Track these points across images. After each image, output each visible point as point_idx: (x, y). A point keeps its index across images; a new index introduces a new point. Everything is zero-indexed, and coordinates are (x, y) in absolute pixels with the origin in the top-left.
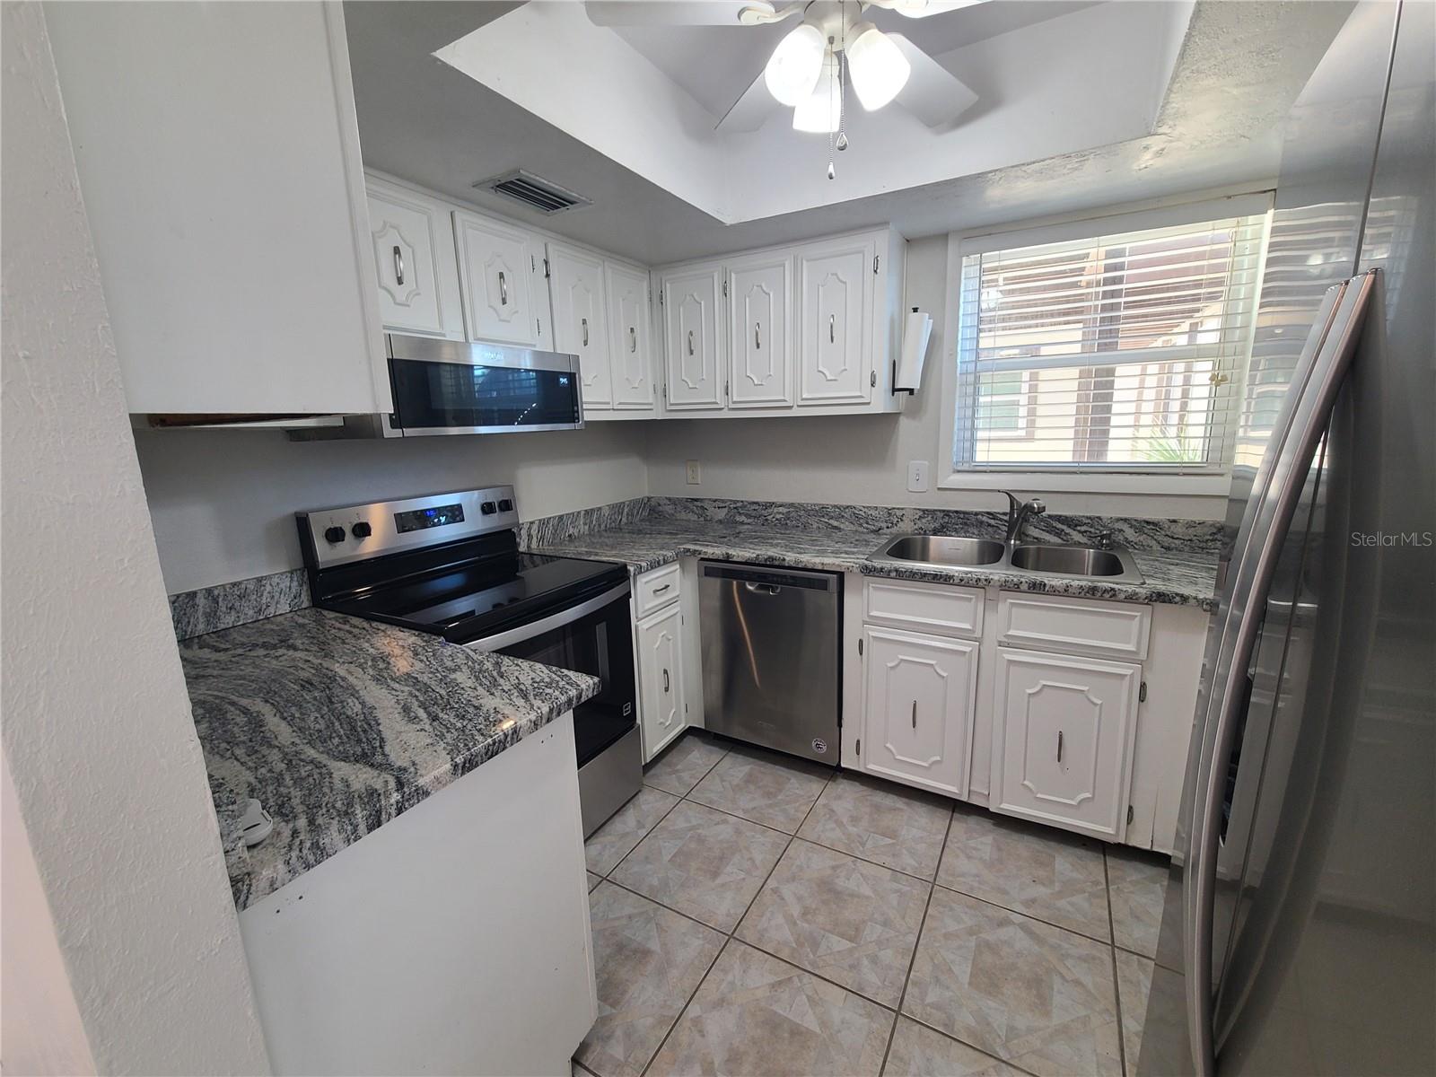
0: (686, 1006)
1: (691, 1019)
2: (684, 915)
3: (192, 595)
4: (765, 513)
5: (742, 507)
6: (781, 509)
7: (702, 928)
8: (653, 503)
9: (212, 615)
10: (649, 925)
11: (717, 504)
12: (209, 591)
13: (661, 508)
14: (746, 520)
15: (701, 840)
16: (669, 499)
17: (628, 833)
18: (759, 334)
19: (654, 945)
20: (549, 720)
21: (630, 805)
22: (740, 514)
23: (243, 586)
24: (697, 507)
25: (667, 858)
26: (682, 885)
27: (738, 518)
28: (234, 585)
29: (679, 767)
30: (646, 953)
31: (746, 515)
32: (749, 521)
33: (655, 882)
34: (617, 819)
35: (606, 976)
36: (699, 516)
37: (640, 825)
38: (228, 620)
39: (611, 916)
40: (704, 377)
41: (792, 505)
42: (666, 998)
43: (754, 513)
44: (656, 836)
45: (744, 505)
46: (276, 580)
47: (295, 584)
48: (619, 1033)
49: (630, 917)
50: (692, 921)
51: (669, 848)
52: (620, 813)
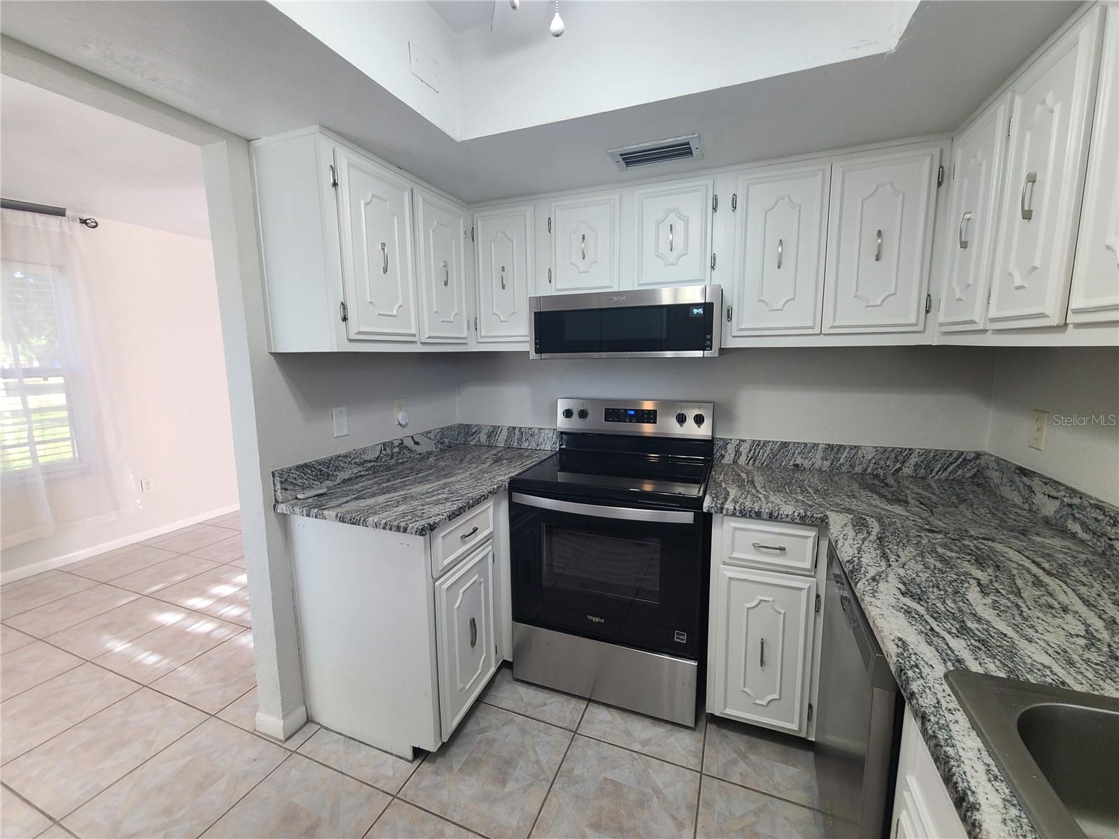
0: (454, 823)
1: (443, 830)
2: (543, 805)
3: (514, 428)
5: (1080, 507)
7: (529, 825)
8: (982, 462)
9: (520, 440)
10: (530, 778)
11: (1049, 488)
12: (520, 428)
15: (642, 803)
17: (632, 735)
19: (511, 786)
21: (669, 727)
22: (1075, 519)
23: (533, 430)
24: (1025, 485)
25: (609, 775)
26: (577, 796)
27: (1070, 525)
28: (530, 428)
29: (753, 757)
30: (504, 782)
32: (1085, 536)
33: (577, 772)
34: (648, 722)
35: (484, 759)
36: (1026, 500)
37: (645, 743)
38: (525, 445)
39: (537, 748)
42: (463, 806)
44: (635, 759)
46: (546, 431)
47: (555, 436)
48: (439, 779)
49: (538, 762)
50: (537, 814)
51: (624, 773)
52: (656, 722)
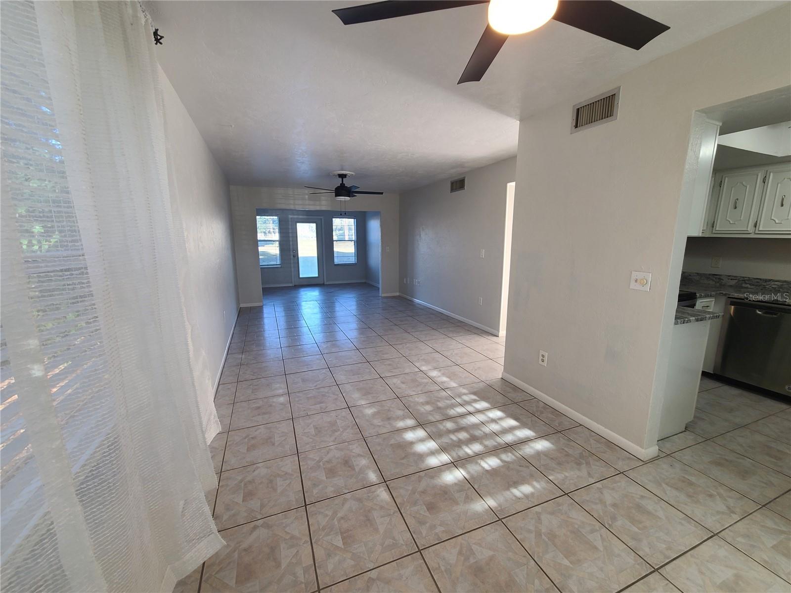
4: (765, 284)
5: (747, 280)
6: (776, 283)
11: (730, 278)
13: (690, 277)
14: (749, 286)
16: (698, 274)
18: (784, 200)
20: (712, 319)
22: (746, 283)
27: (744, 285)
31: (750, 284)
32: (752, 287)
40: (742, 219)
41: (785, 281)
43: (756, 284)
45: (749, 279)
